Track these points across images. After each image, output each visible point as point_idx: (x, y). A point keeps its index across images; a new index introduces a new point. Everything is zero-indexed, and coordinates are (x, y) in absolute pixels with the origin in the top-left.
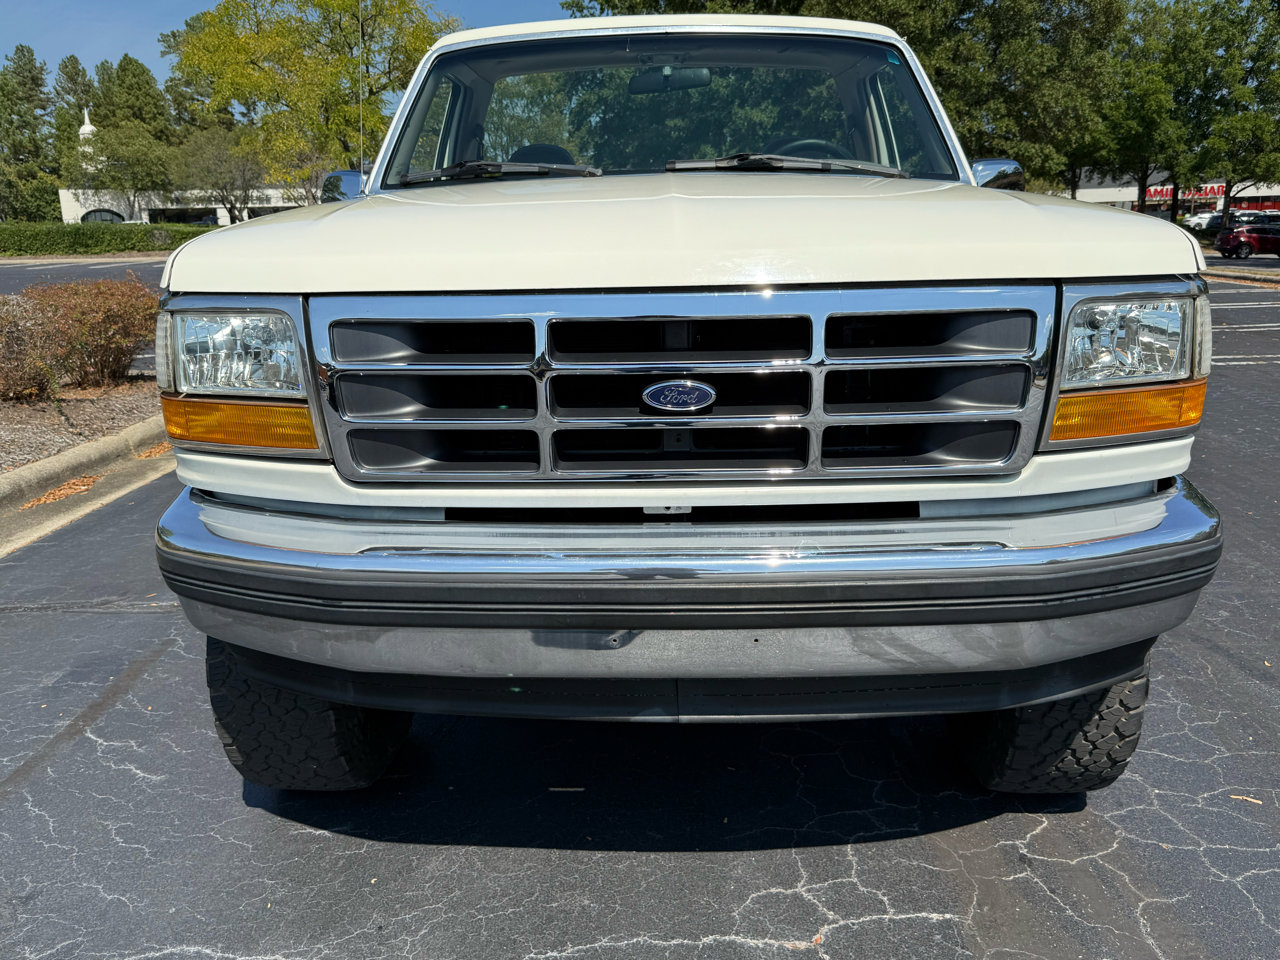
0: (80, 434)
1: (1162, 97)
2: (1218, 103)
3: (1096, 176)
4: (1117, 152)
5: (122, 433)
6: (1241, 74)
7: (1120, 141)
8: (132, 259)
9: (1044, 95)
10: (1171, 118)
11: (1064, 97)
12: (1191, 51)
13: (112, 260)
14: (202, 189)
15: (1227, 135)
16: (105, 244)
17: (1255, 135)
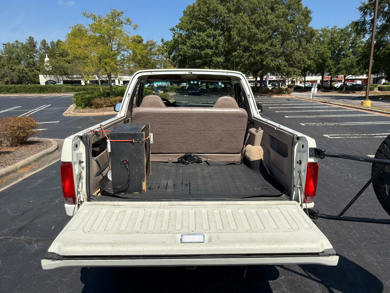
0: (2, 166)
1: (328, 54)
2: (342, 55)
3: (310, 74)
4: (316, 68)
5: (15, 165)
6: (348, 48)
7: (316, 65)
8: (56, 95)
9: (295, 55)
10: (330, 59)
11: (300, 55)
12: (335, 42)
13: (51, 95)
14: (76, 75)
15: (344, 64)
16: (49, 91)
17: (352, 64)
